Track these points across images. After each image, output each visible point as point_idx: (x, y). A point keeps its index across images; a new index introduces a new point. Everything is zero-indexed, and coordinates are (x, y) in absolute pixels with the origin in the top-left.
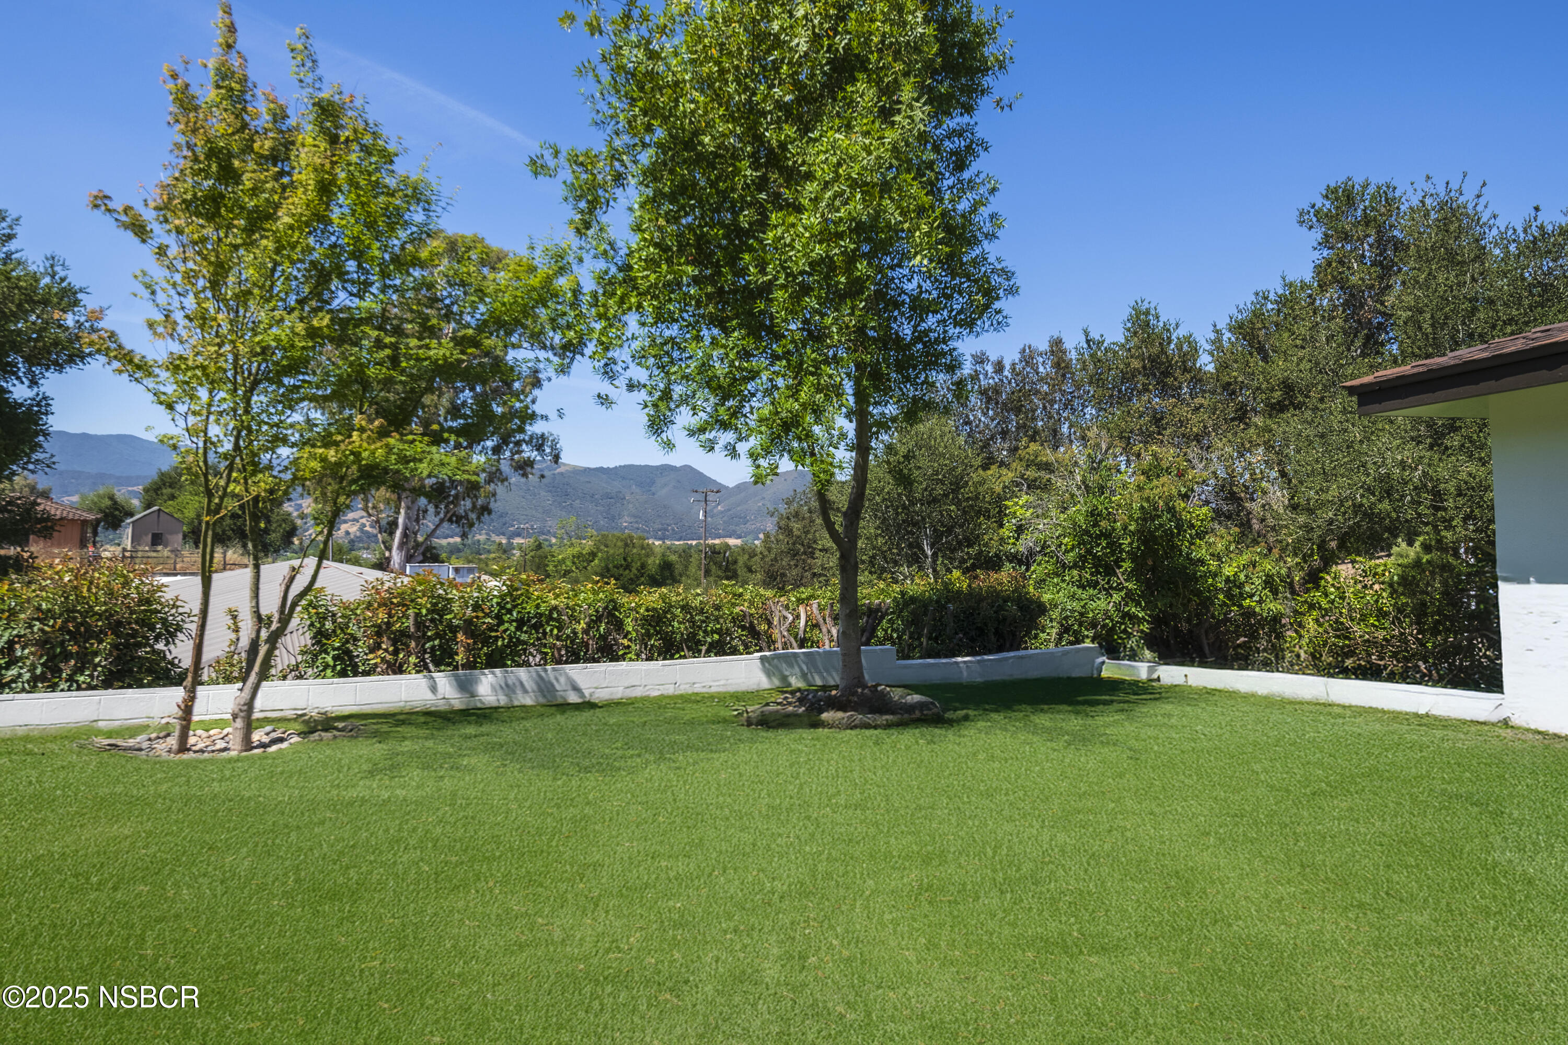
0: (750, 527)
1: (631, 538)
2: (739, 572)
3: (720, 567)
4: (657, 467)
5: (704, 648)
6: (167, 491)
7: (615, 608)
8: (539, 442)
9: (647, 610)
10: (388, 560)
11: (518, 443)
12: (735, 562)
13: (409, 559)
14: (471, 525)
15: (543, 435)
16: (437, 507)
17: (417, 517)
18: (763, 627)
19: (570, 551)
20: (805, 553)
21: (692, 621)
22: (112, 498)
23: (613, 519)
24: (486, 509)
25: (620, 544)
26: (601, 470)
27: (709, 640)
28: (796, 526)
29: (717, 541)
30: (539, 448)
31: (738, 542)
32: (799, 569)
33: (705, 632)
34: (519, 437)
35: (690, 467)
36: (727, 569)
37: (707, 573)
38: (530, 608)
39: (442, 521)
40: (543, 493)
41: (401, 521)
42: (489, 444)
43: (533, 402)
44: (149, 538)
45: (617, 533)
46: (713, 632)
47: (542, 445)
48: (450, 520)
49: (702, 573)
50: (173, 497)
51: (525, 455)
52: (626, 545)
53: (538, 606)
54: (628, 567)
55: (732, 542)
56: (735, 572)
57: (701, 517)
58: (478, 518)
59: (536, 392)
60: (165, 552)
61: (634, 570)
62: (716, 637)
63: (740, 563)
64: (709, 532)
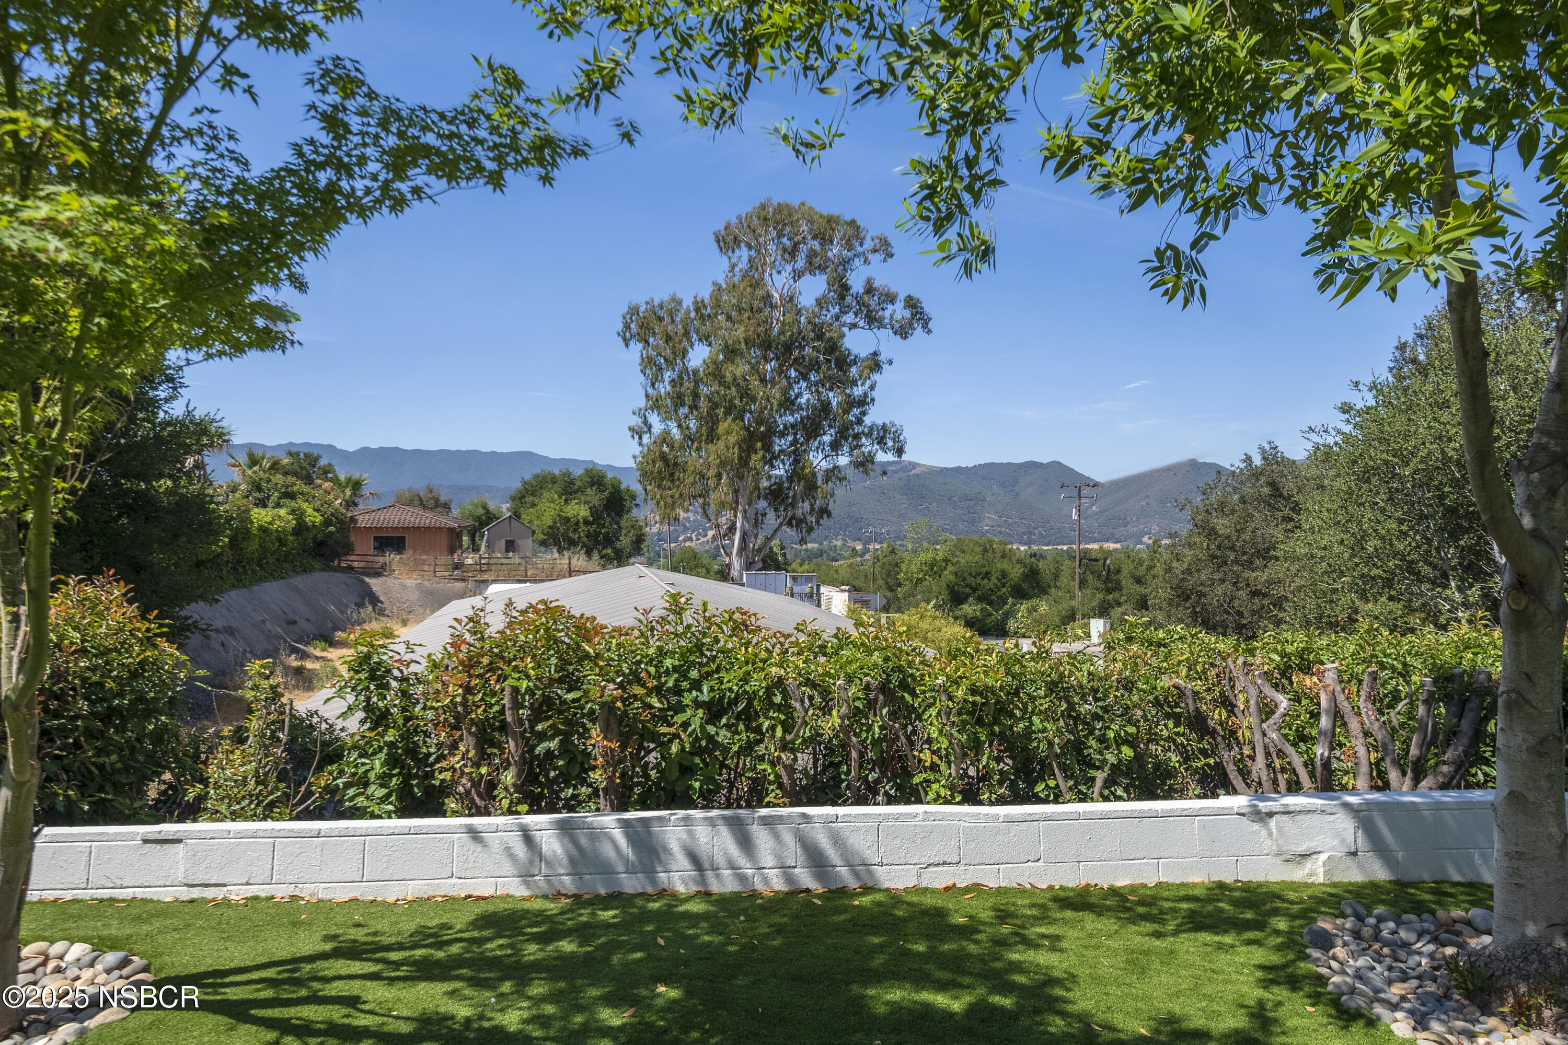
0: (1131, 529)
1: (991, 542)
2: (1123, 583)
3: (1099, 577)
4: (1021, 465)
5: (1100, 776)
6: (529, 499)
7: (904, 686)
8: (882, 435)
9: (974, 691)
10: (729, 566)
11: (857, 436)
12: (1118, 571)
13: (749, 566)
14: (810, 530)
15: (884, 426)
16: (776, 510)
17: (757, 521)
18: (1218, 715)
19: (923, 557)
20: (1236, 562)
21: (1071, 714)
22: (484, 507)
23: (973, 522)
24: (824, 512)
25: (978, 549)
26: (959, 470)
27: (1111, 759)
28: (1222, 524)
29: (1094, 546)
30: (881, 441)
31: (1118, 546)
32: (1228, 586)
33: (1102, 740)
34: (858, 429)
35: (1059, 463)
36: (1108, 579)
37: (1083, 583)
38: (730, 680)
39: (781, 524)
40: (898, 497)
41: (738, 525)
42: (827, 439)
43: (872, 388)
44: (502, 544)
45: (976, 538)
46: (1120, 741)
47: (884, 437)
48: (790, 524)
49: (1076, 584)
50: (533, 505)
51: (866, 450)
52: (985, 550)
53: (745, 679)
54: (987, 575)
55: (1112, 546)
56: (1118, 583)
57: (1075, 516)
58: (818, 522)
59: (876, 377)
60: (515, 558)
61: (994, 580)
62: (1127, 752)
63: (1125, 572)
64: (1083, 537)
